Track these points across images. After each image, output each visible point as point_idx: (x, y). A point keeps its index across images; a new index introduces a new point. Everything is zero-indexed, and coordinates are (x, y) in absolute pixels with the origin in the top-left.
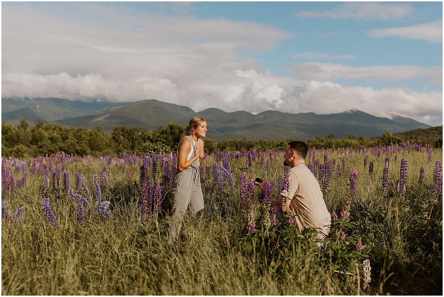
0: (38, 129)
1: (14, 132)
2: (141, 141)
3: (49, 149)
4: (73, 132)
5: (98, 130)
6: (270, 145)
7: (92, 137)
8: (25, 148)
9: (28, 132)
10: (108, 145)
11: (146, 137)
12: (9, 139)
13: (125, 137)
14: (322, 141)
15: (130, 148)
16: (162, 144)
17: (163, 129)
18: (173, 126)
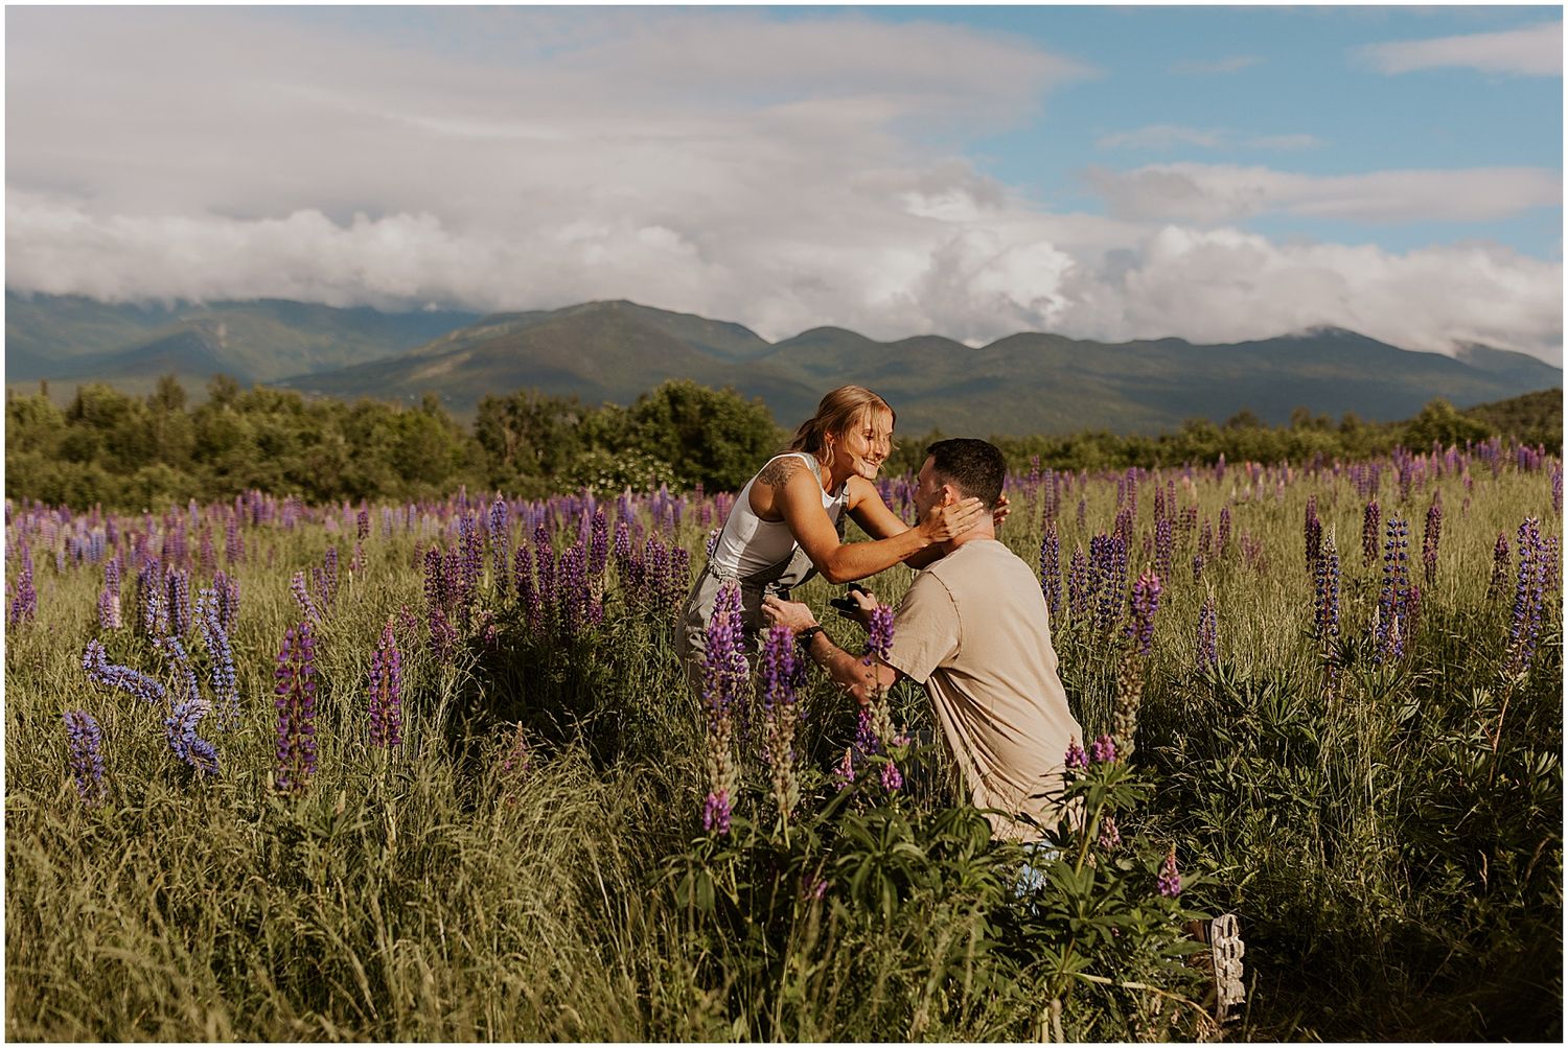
0: (218, 409)
1: (136, 420)
2: (577, 447)
3: (250, 477)
4: (341, 417)
5: (425, 411)
7: (407, 434)
8: (174, 476)
10: (461, 461)
11: (594, 431)
12: (121, 445)
13: (519, 433)
14: (1210, 436)
15: (539, 470)
16: (644, 454)
17: (647, 403)
18: (680, 393)
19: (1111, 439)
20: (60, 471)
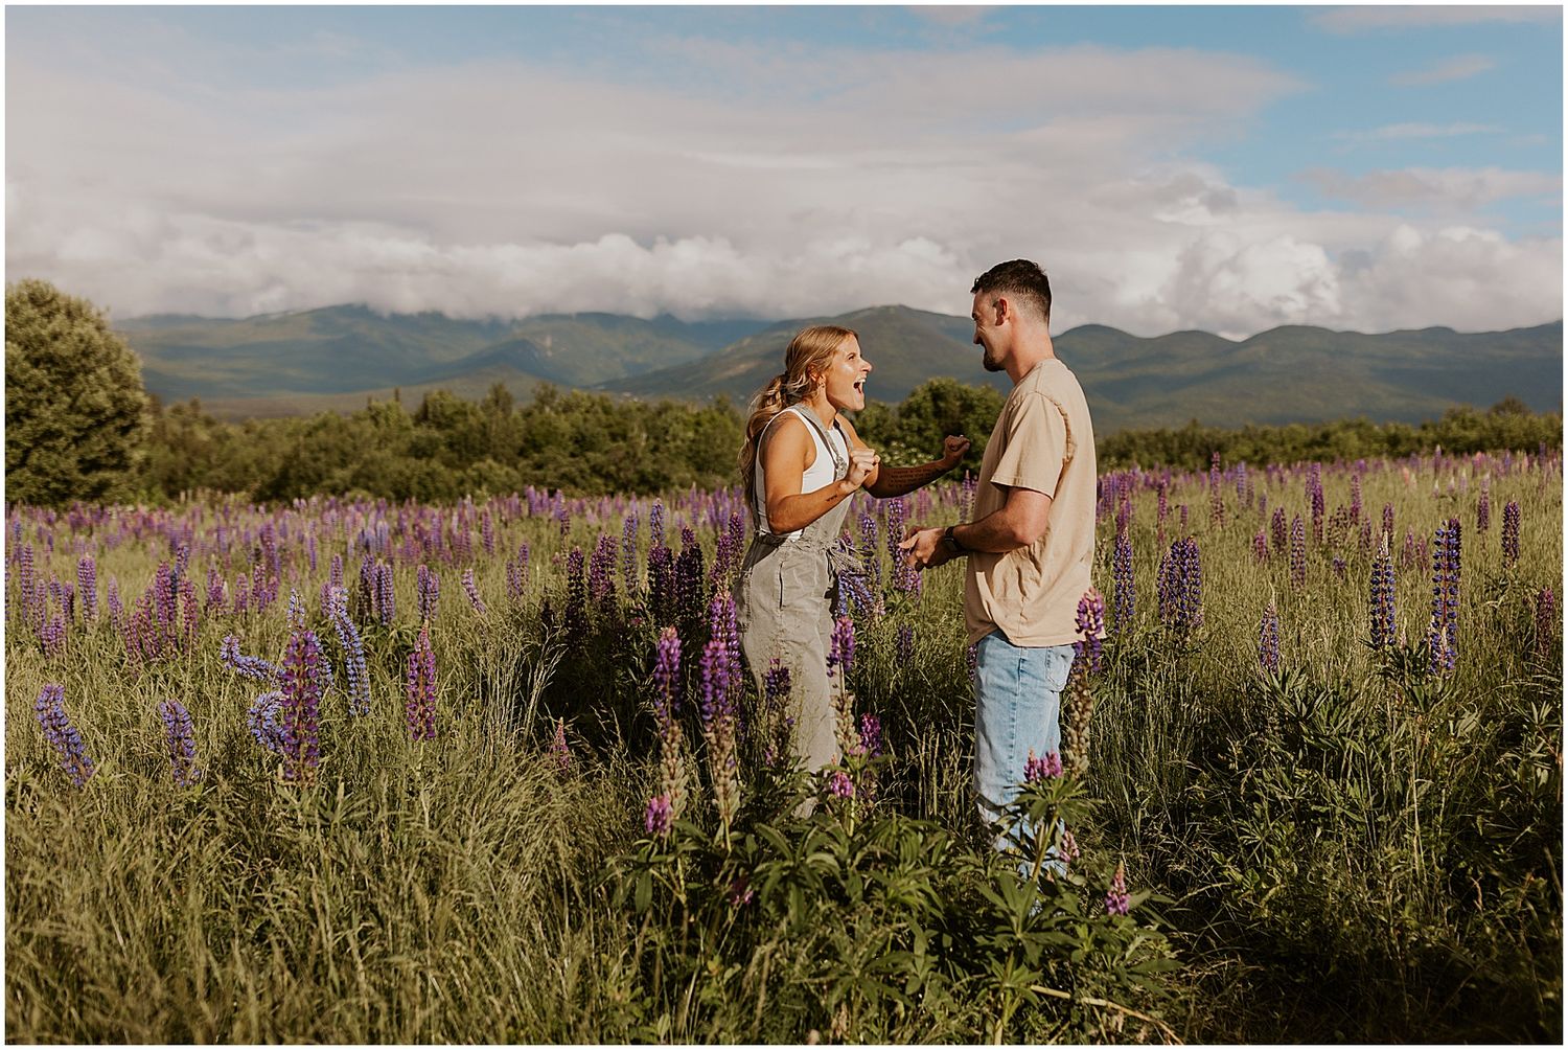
0: (541, 411)
1: (472, 420)
3: (563, 470)
4: (645, 416)
5: (718, 409)
6: (1282, 444)
7: (701, 430)
8: (500, 471)
9: (515, 420)
11: (870, 425)
12: (459, 443)
16: (908, 447)
17: (911, 400)
18: (942, 390)
19: (1370, 428)
20: (407, 467)
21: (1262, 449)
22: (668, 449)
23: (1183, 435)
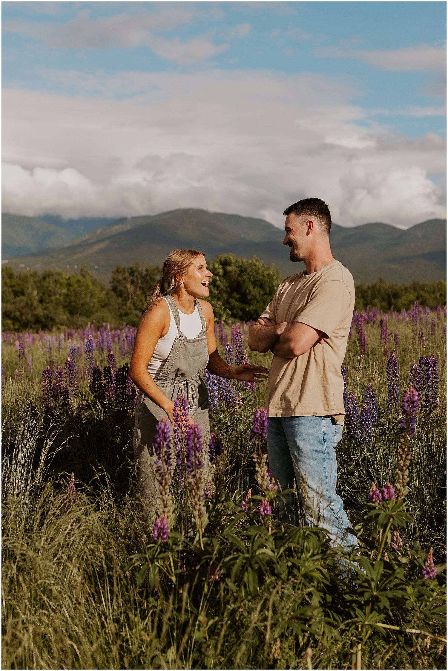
4: (35, 280)
5: (82, 275)
6: (434, 293)
7: (71, 289)
10: (103, 304)
13: (136, 286)
21: (421, 296)
22: (51, 301)
23: (373, 287)
